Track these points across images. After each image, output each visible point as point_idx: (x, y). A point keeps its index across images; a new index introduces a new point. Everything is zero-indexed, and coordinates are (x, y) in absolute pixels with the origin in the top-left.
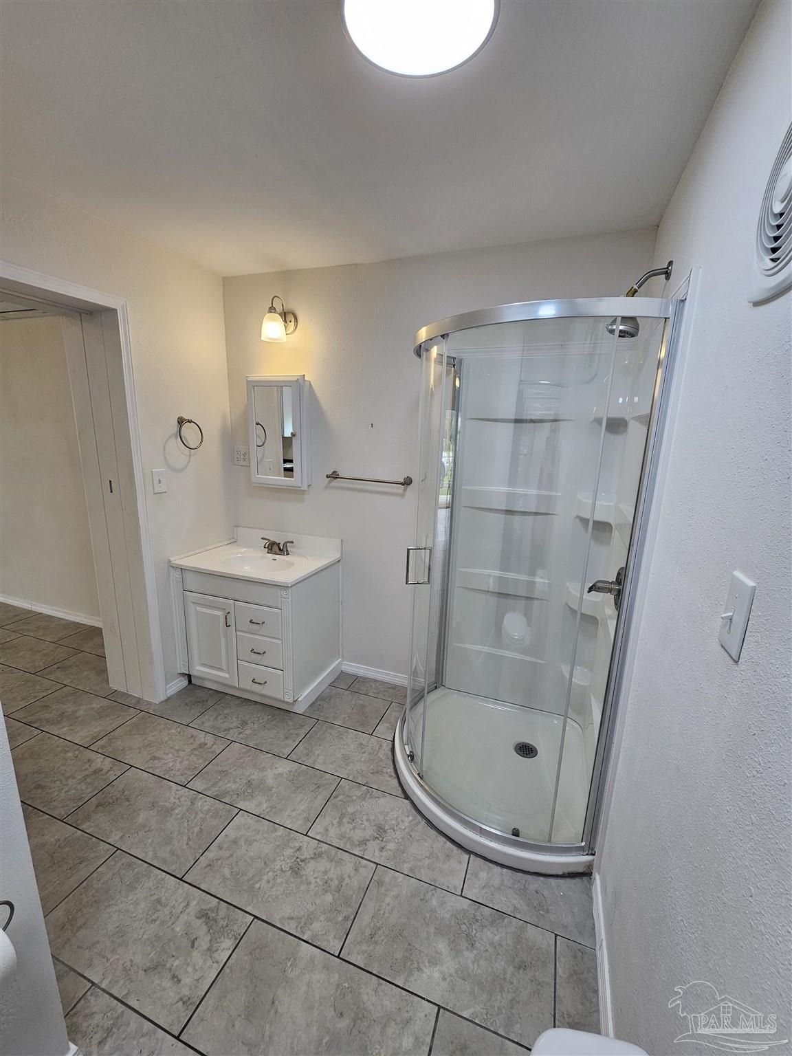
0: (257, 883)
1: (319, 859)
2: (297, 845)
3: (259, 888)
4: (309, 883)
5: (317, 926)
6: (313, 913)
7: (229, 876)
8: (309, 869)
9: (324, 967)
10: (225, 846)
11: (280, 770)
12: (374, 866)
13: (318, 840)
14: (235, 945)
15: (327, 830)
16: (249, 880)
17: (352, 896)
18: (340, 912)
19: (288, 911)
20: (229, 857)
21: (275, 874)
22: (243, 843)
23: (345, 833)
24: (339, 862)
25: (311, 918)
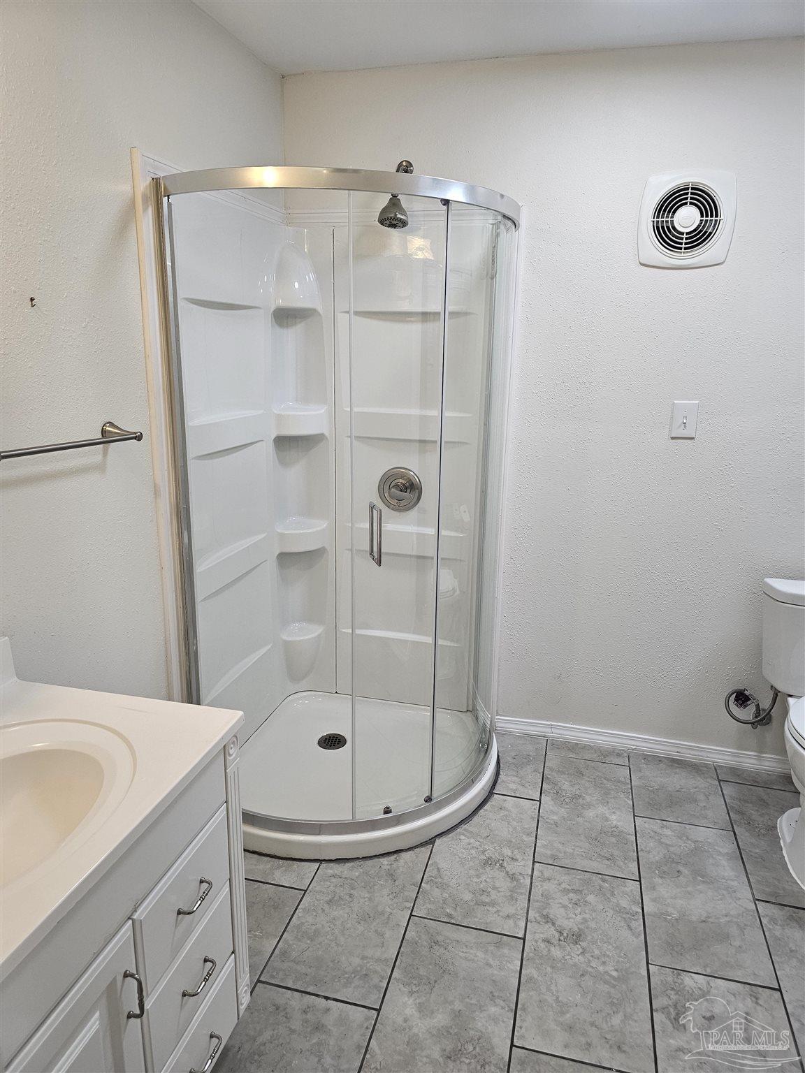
0: (611, 976)
1: (551, 916)
2: (542, 945)
3: (617, 970)
4: (585, 920)
5: (624, 903)
6: (613, 909)
7: (621, 1013)
8: (570, 922)
9: (654, 890)
10: (583, 1040)
11: (410, 1010)
12: (537, 865)
13: (526, 924)
14: (685, 973)
15: (508, 916)
16: (614, 986)
17: (580, 879)
18: (600, 886)
19: (625, 933)
20: (596, 1027)
21: (591, 959)
22: (568, 1015)
23: (505, 896)
24: (546, 896)
25: (619, 910)
